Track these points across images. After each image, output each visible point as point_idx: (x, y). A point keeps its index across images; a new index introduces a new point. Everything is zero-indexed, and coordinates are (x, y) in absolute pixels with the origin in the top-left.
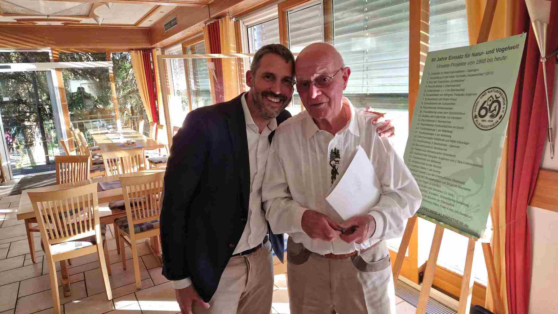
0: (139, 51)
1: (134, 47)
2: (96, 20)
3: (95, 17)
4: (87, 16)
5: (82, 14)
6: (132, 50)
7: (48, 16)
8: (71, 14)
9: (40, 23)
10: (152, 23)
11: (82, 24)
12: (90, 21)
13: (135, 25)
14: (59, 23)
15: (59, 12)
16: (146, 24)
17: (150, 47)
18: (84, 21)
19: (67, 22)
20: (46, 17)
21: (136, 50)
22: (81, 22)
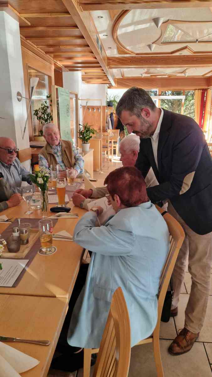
0: (200, 90)
1: (197, 88)
2: (185, 74)
4: (182, 73)
8: (176, 72)
11: (177, 76)
13: (203, 76)
17: (206, 88)
19: (170, 76)
20: (165, 74)
21: (199, 89)
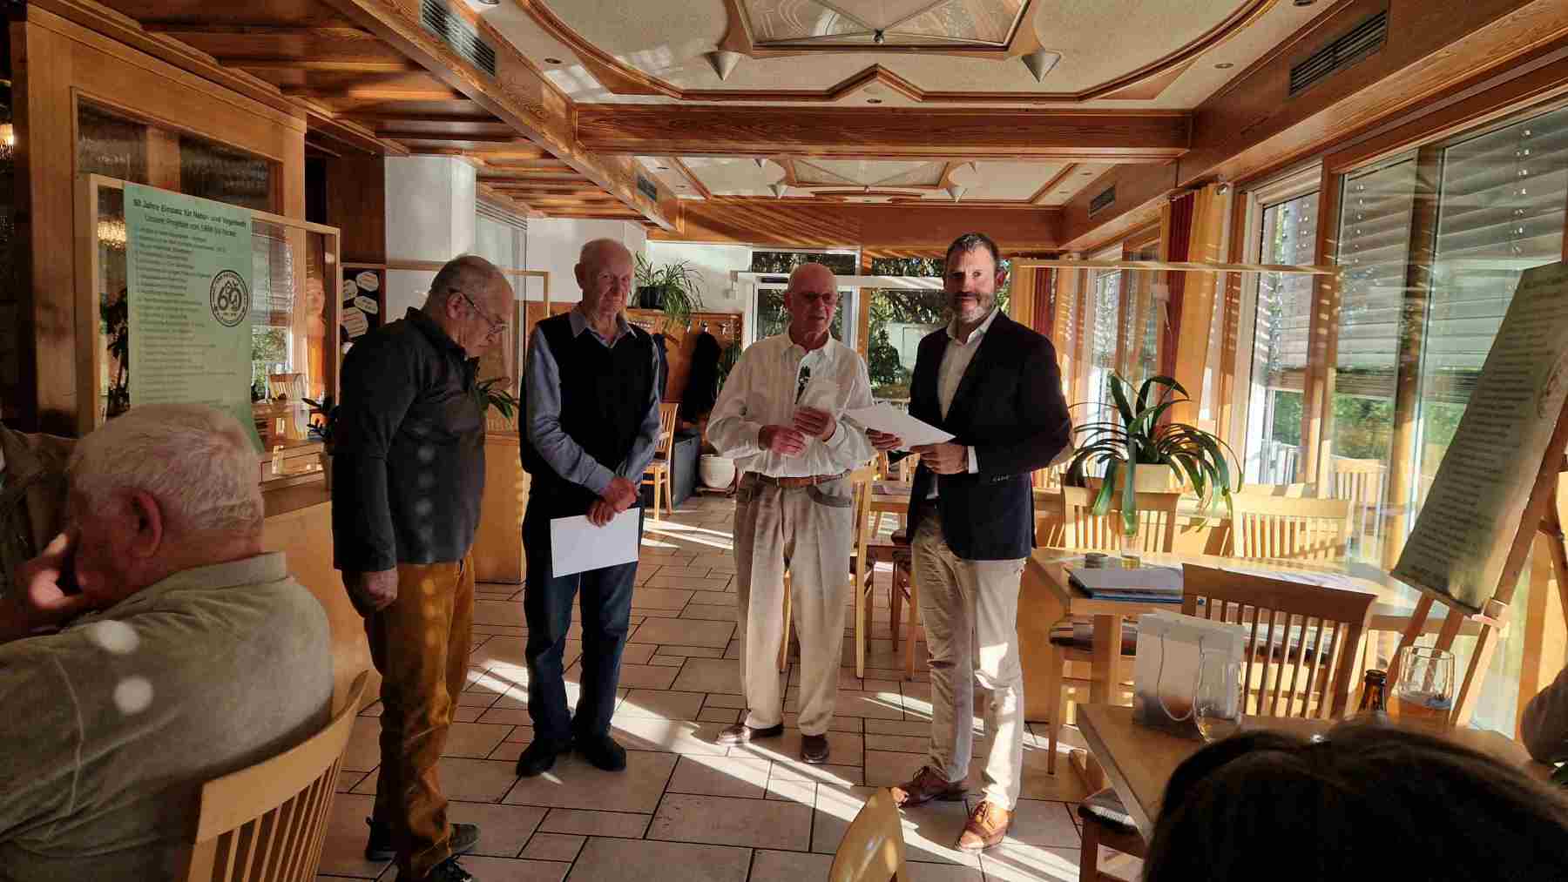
0: (1029, 259)
1: (1022, 249)
2: (950, 191)
3: (950, 188)
4: (935, 186)
5: (926, 182)
6: (1016, 255)
7: (867, 187)
8: (908, 183)
9: (851, 199)
10: (1067, 197)
11: (926, 201)
12: (942, 194)
13: (1031, 201)
14: (884, 200)
15: (886, 180)
16: (1054, 198)
17: (1055, 250)
18: (930, 194)
19: (898, 199)
20: (863, 189)
21: (1025, 256)
22: (923, 197)
